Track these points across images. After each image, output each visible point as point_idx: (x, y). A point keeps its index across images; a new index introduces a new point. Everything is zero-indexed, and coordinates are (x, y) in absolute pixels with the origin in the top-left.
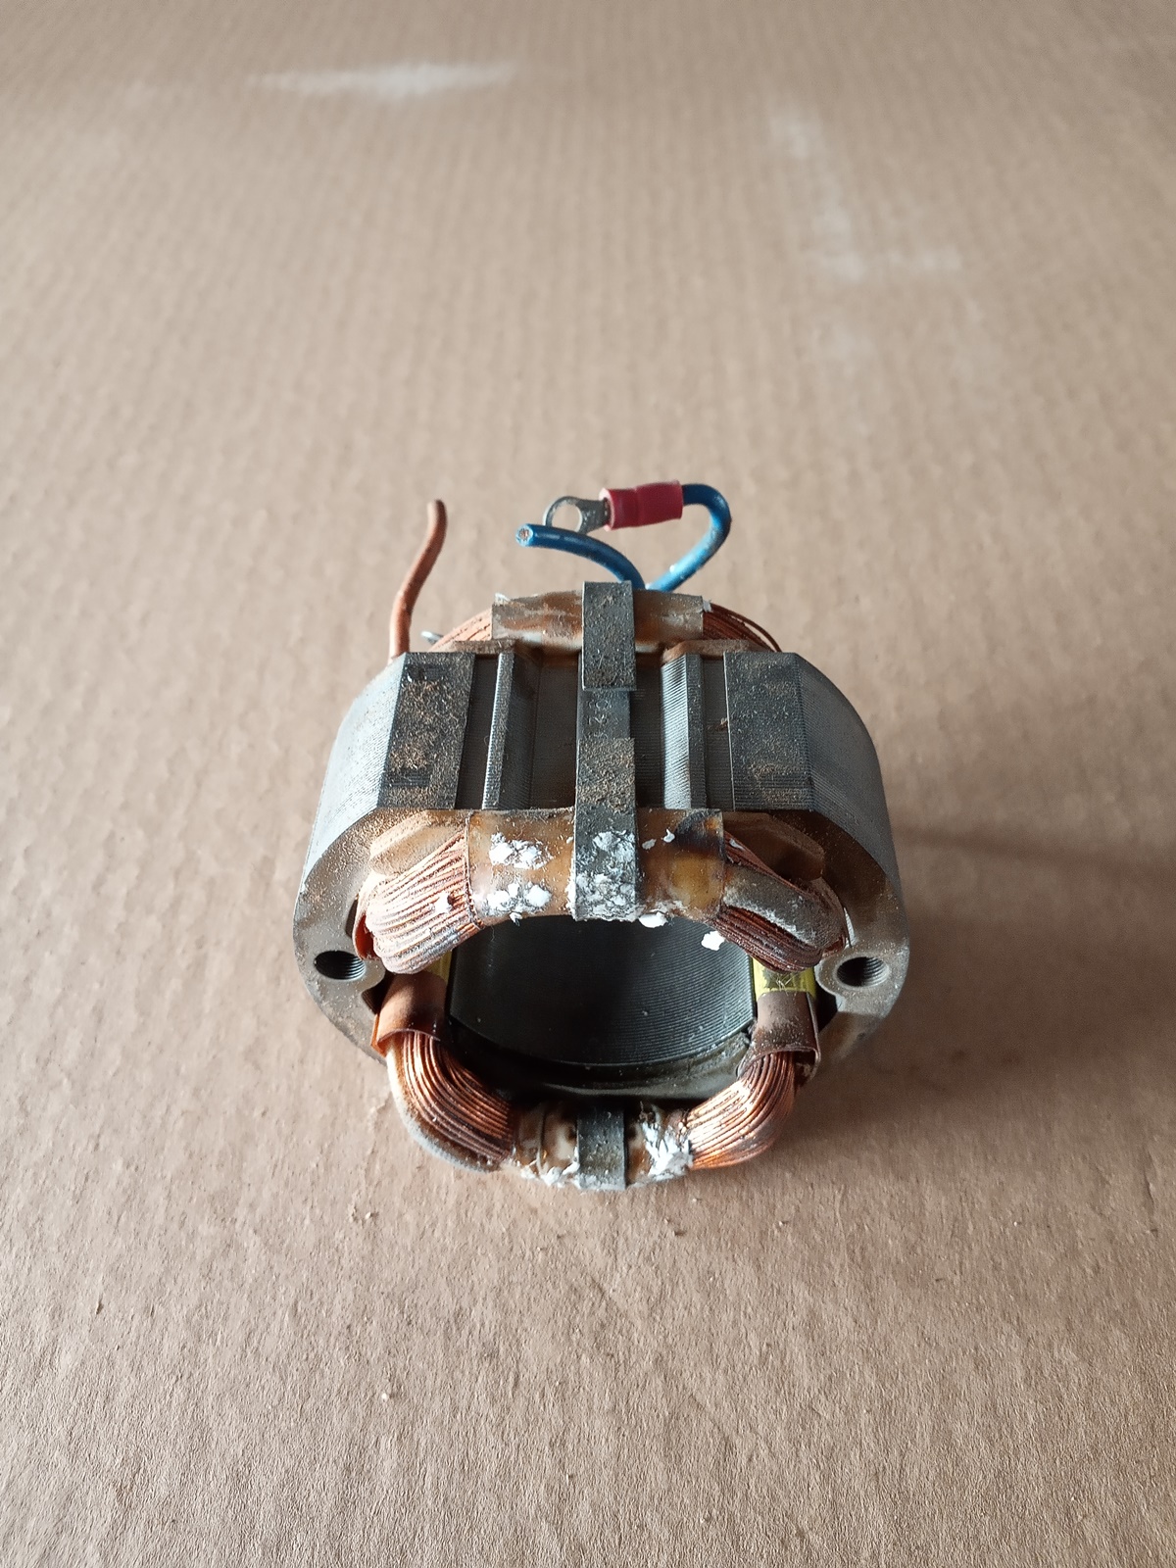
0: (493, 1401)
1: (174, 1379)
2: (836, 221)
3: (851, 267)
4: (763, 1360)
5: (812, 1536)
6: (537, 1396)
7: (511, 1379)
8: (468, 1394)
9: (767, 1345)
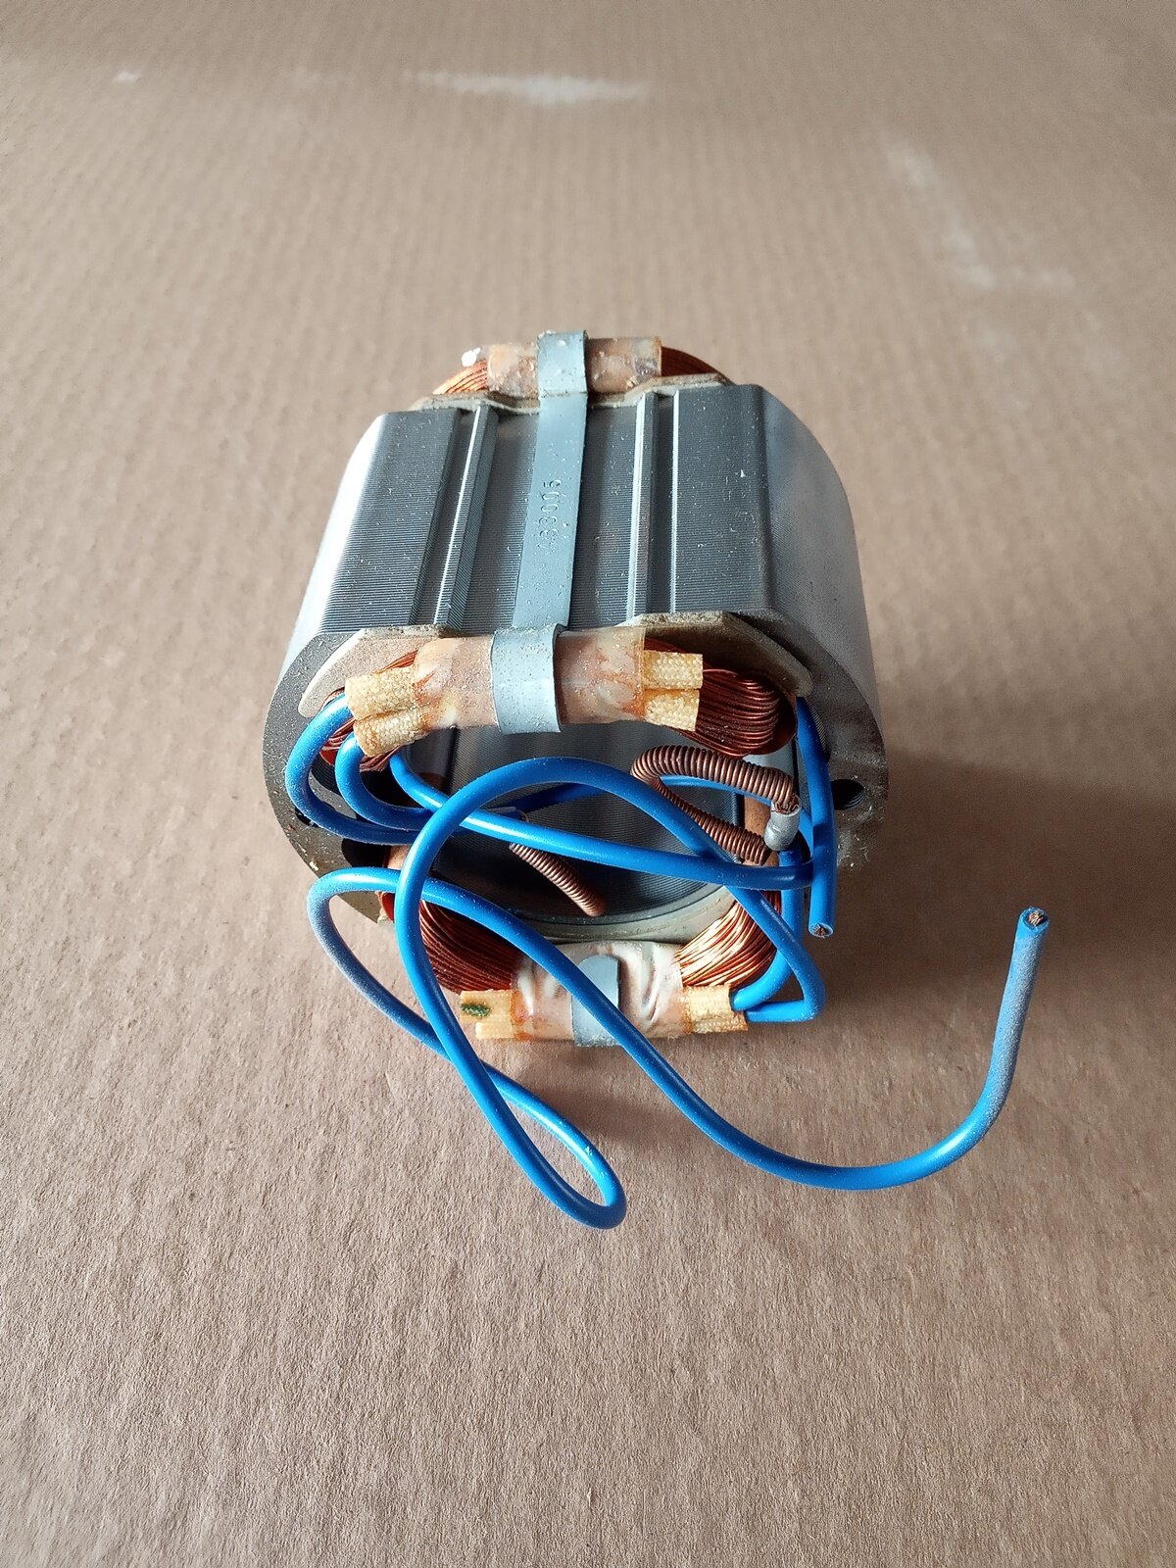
0: (876, 1097)
1: (611, 1079)
2: (961, 239)
3: (982, 277)
4: (1082, 1073)
5: (1146, 1194)
6: (909, 1094)
7: (887, 1083)
8: (853, 1094)
9: (1084, 1064)
